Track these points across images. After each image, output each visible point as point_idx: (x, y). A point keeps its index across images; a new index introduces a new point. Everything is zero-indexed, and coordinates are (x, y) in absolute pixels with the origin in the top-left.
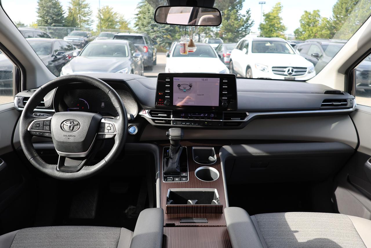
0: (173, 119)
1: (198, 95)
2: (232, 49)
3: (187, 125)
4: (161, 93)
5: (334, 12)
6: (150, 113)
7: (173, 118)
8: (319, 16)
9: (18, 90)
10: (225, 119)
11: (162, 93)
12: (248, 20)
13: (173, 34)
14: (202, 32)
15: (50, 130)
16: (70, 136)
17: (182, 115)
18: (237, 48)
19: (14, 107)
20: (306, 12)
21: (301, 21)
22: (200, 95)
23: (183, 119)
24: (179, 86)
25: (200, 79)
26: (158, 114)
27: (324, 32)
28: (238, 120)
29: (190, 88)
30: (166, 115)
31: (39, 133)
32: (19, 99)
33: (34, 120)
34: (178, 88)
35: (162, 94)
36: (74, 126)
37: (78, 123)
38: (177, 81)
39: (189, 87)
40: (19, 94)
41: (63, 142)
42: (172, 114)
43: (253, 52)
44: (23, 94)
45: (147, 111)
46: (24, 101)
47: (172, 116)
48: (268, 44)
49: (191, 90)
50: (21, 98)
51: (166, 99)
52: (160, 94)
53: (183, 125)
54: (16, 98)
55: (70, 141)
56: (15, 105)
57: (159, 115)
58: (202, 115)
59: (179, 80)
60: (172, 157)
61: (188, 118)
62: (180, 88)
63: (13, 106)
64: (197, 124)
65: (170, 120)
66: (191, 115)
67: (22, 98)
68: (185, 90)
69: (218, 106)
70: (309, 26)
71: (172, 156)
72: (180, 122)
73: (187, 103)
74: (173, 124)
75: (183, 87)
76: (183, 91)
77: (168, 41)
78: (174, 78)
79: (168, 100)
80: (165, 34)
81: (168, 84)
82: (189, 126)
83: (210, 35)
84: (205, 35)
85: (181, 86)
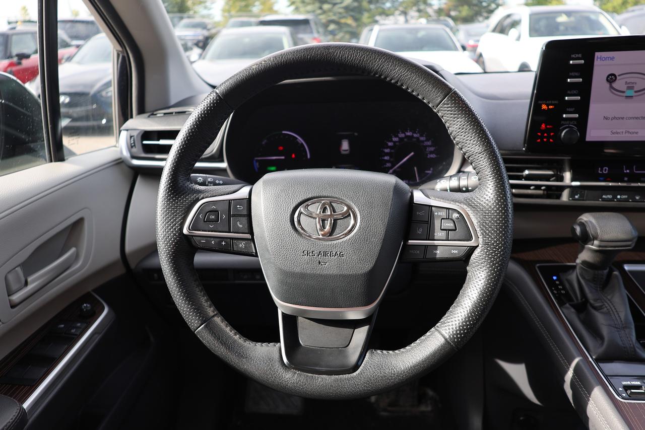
2: (480, 34)
3: (619, 200)
4: (548, 105)
7: (573, 180)
9: (125, 115)
11: (552, 105)
13: (358, 16)
14: (411, 9)
15: (251, 232)
16: (325, 254)
17: (602, 171)
19: (120, 159)
23: (610, 184)
24: (612, 78)
26: (523, 170)
30: (550, 172)
31: (218, 240)
32: (131, 137)
33: (198, 200)
34: (608, 85)
35: (551, 107)
36: (335, 220)
37: (347, 211)
38: (606, 62)
40: (130, 123)
41: (303, 276)
42: (567, 167)
43: (531, 35)
44: (139, 123)
46: (145, 142)
47: (568, 176)
48: (562, 19)
50: (135, 133)
51: (562, 122)
52: (544, 107)
53: (604, 200)
54: (124, 134)
55: (325, 272)
56: (121, 152)
57: (527, 172)
59: (612, 59)
60: (597, 304)
61: (626, 179)
62: (615, 85)
63: (117, 156)
65: (562, 188)
66: (631, 169)
67: (139, 134)
68: (630, 93)
71: (596, 300)
72: (597, 193)
73: (633, 133)
74: (569, 200)
75: (626, 83)
76: (623, 96)
77: (350, 29)
78: (597, 54)
79: (572, 125)
80: (344, 17)
81: (577, 74)
82: (631, 204)
83: (427, 13)
84: (416, 14)
85: (619, 80)
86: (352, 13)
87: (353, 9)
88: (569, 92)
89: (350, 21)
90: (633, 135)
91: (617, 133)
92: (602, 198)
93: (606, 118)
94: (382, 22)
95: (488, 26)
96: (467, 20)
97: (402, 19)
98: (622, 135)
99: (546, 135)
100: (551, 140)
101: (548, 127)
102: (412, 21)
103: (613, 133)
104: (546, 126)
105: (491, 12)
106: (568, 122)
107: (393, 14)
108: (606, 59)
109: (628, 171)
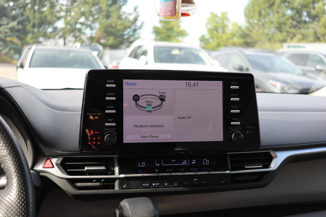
0: (122, 176)
1: (179, 118)
3: (154, 187)
4: (94, 116)
5: (246, 15)
6: (63, 166)
7: (120, 173)
8: (228, 19)
10: (232, 170)
11: (97, 116)
12: (136, 19)
13: (22, 36)
14: (69, 34)
17: (141, 165)
18: (130, 56)
20: (212, 13)
21: (207, 24)
22: (183, 118)
23: (146, 175)
24: (136, 98)
25: (182, 84)
26: (83, 167)
27: (236, 40)
28: (258, 169)
29: (161, 104)
30: (103, 168)
34: (134, 103)
38: (131, 87)
39: (159, 102)
42: (116, 164)
43: (155, 61)
45: (54, 161)
47: (117, 169)
48: (175, 52)
49: (163, 107)
51: (105, 129)
52: (91, 117)
53: (144, 187)
57: (86, 168)
58: (184, 163)
59: (135, 84)
61: (157, 170)
62: (139, 102)
64: (176, 184)
66: (160, 163)
68: (149, 108)
69: (222, 140)
70: (217, 32)
72: (138, 182)
73: (155, 137)
74: (119, 189)
75: (146, 101)
76: (145, 111)
77: (14, 46)
78: (125, 81)
79: (112, 131)
80: (9, 36)
81: (112, 94)
82: (162, 189)
83: (81, 39)
84: (73, 39)
85: (141, 99)
86: (17, 34)
87: (18, 31)
88: (108, 107)
89: (15, 40)
90: (155, 138)
91: (145, 137)
92: (142, 186)
93: (136, 126)
94: (44, 43)
95: (126, 53)
96: (114, 47)
97: (61, 41)
98: (148, 138)
99: (94, 139)
100: (99, 143)
101: (95, 132)
102: (70, 44)
103: (142, 137)
104: (94, 132)
105: (131, 42)
106: (109, 129)
107: (54, 37)
108: (131, 84)
109: (158, 165)
